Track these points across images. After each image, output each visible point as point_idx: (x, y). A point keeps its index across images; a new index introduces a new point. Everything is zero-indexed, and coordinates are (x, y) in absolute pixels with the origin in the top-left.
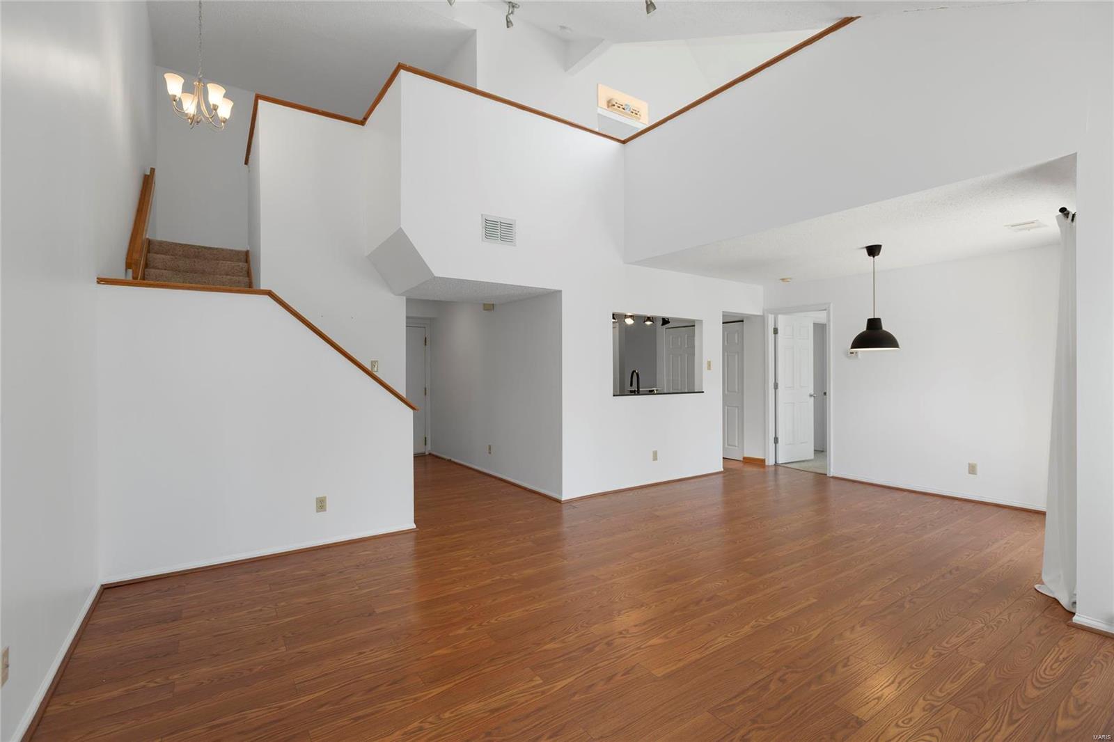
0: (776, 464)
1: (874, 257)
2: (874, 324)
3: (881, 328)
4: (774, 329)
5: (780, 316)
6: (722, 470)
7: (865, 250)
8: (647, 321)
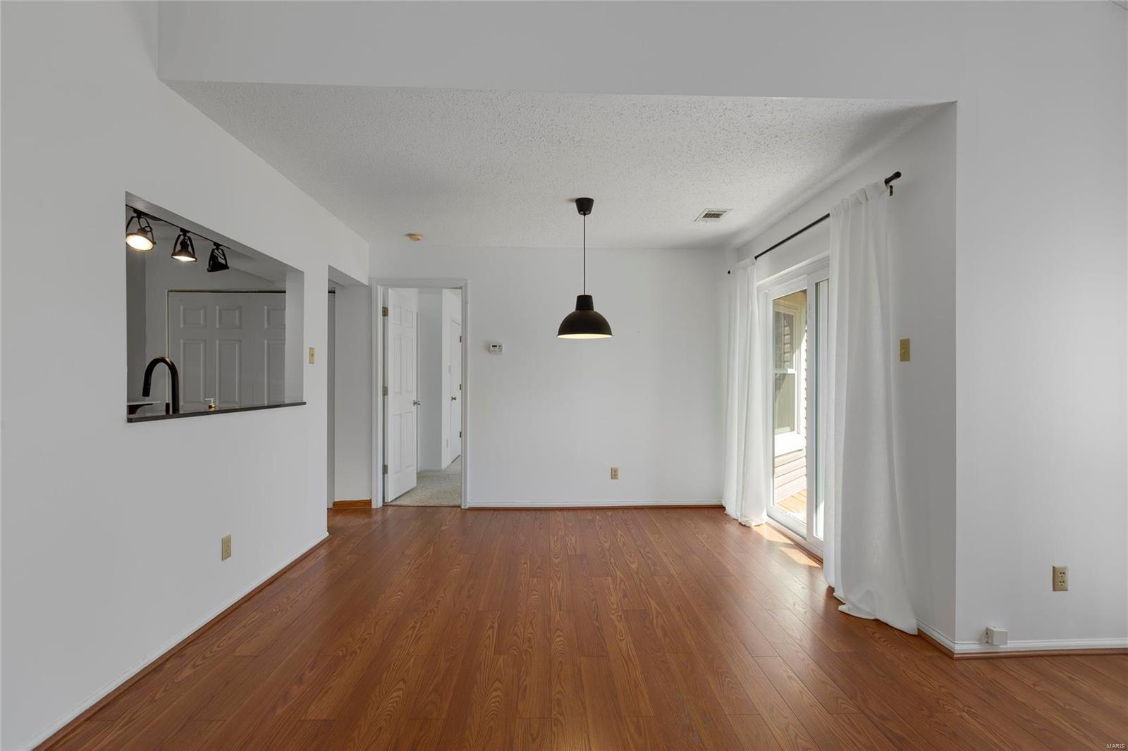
0: (385, 505)
1: (585, 215)
2: (584, 302)
3: (593, 309)
4: (383, 308)
5: (390, 290)
6: (327, 534)
7: (574, 205)
8: (179, 253)
